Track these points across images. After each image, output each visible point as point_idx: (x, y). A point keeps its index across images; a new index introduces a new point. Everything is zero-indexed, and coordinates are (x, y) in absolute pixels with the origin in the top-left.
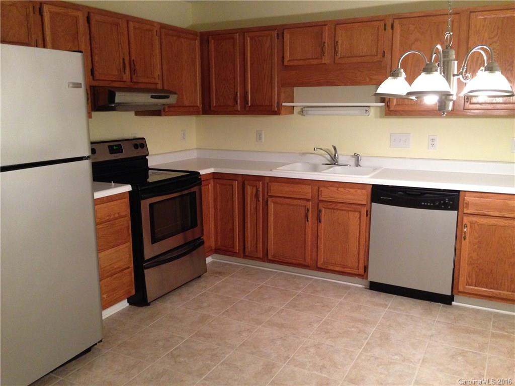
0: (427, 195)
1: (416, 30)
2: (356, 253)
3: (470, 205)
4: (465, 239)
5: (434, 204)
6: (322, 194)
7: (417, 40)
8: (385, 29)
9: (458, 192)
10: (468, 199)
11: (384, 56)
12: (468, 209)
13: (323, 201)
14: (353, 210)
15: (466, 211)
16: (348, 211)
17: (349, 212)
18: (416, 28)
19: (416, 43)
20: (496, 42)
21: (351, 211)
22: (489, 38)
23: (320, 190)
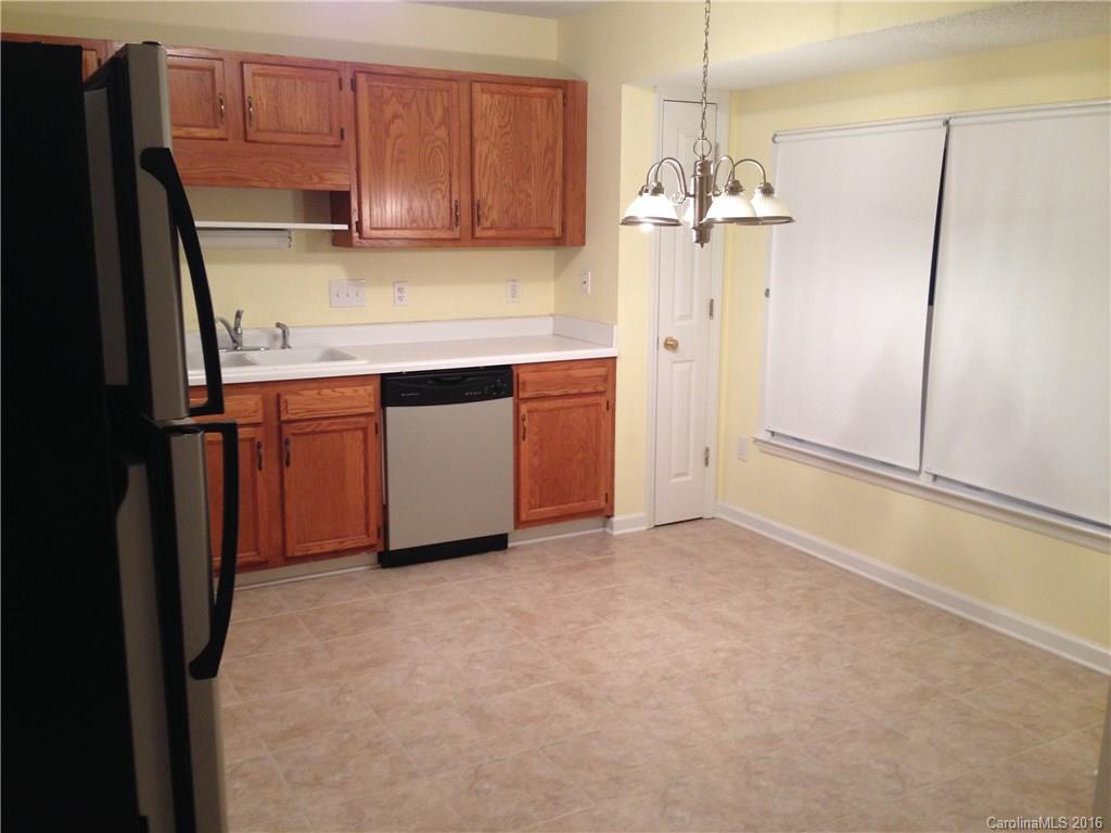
0: (469, 379)
1: (394, 99)
2: (362, 507)
3: (529, 385)
4: (524, 438)
5: (482, 390)
6: (290, 407)
7: (396, 116)
8: (341, 88)
9: (509, 366)
10: (524, 376)
11: (342, 137)
12: (525, 391)
13: (289, 422)
14: (352, 427)
15: (522, 395)
16: (341, 431)
17: (344, 433)
18: (394, 94)
19: (396, 121)
20: (508, 133)
21: (346, 430)
22: (500, 127)
23: (282, 400)
